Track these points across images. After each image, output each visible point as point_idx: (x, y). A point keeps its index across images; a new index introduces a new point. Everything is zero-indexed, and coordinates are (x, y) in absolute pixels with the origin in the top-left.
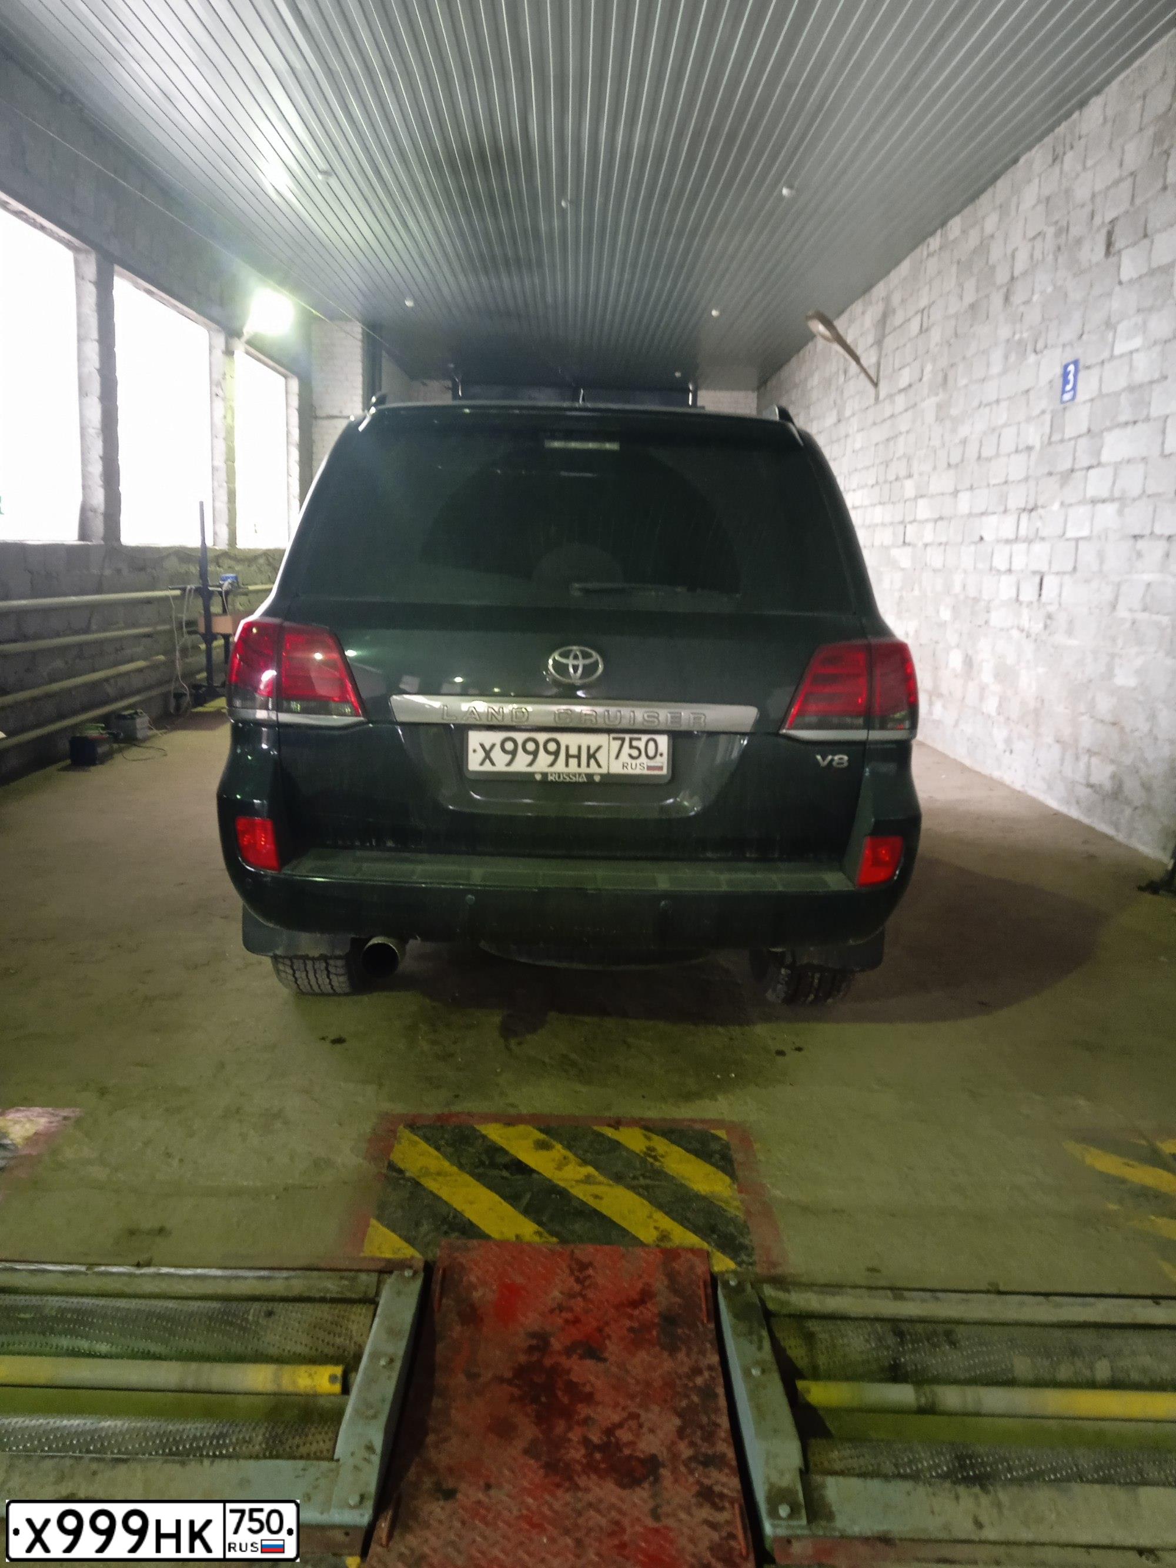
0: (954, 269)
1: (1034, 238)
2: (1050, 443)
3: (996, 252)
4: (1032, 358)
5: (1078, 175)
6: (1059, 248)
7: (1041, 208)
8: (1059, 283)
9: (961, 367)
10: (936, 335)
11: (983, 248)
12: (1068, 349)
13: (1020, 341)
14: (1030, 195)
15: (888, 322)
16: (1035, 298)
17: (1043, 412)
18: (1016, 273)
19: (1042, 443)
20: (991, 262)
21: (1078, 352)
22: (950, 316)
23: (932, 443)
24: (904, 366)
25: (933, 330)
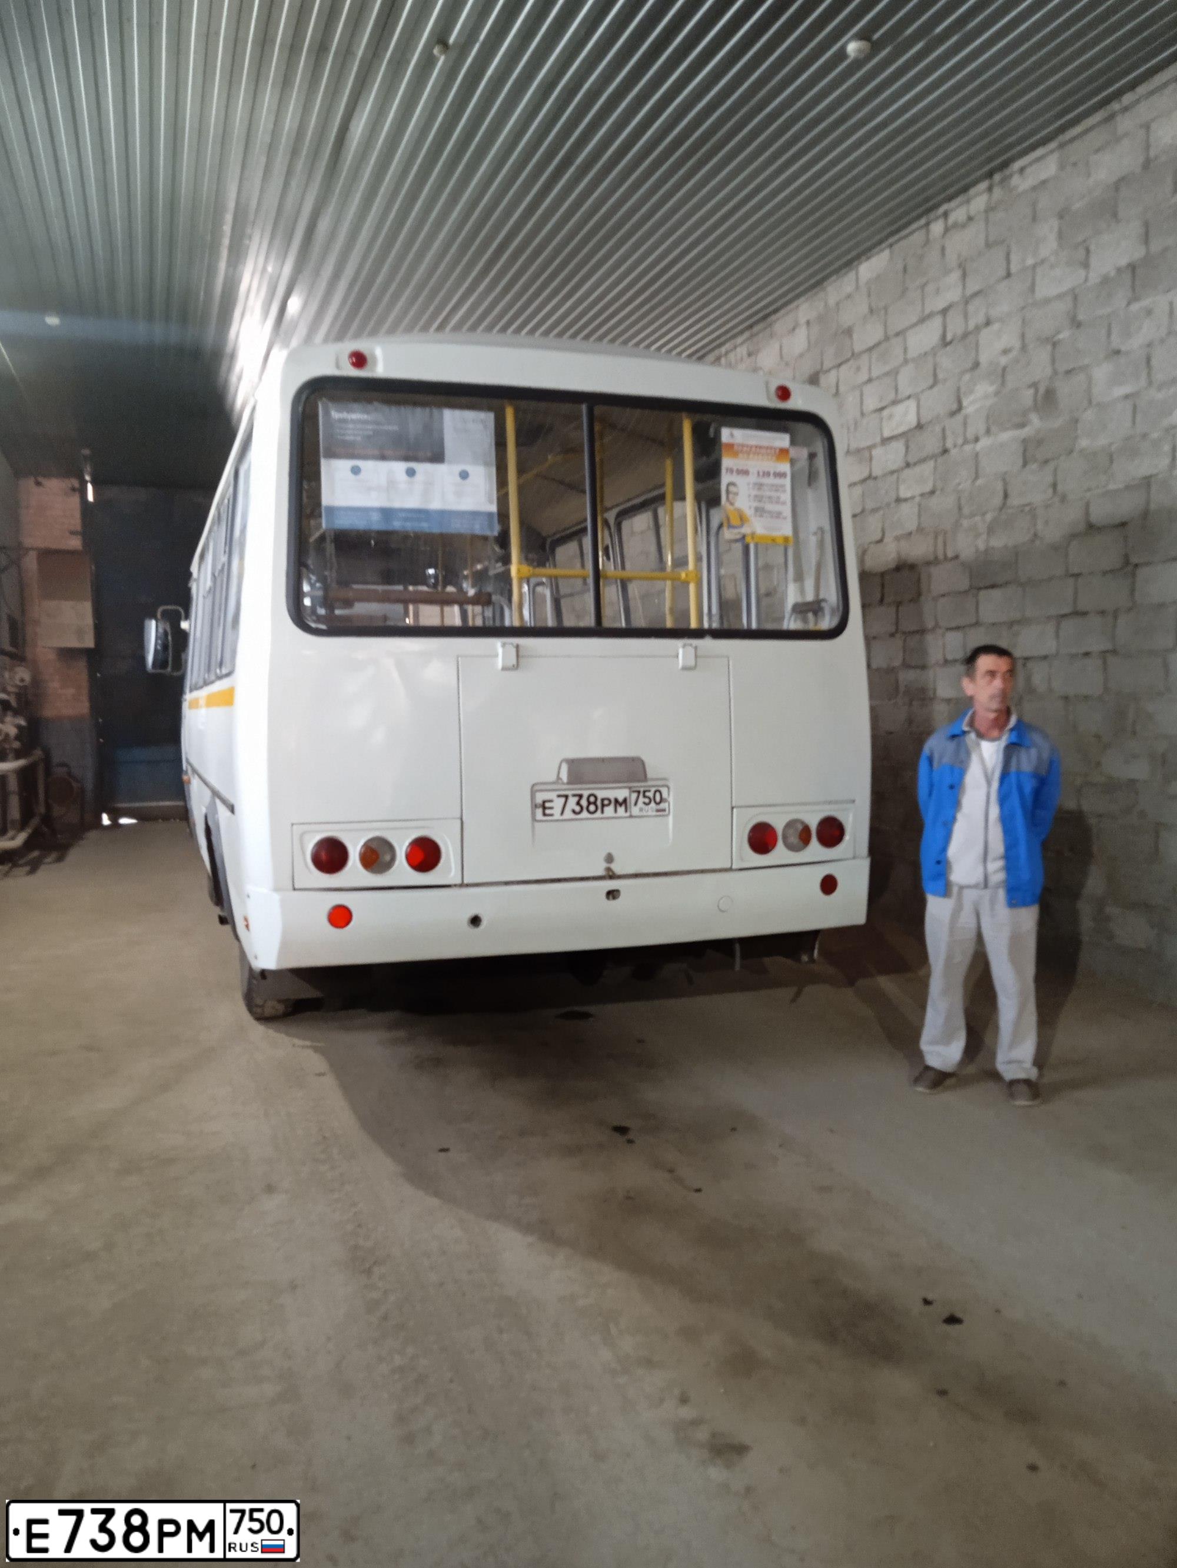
22: (1047, 301)
23: (1015, 501)
24: (895, 402)
25: (985, 335)
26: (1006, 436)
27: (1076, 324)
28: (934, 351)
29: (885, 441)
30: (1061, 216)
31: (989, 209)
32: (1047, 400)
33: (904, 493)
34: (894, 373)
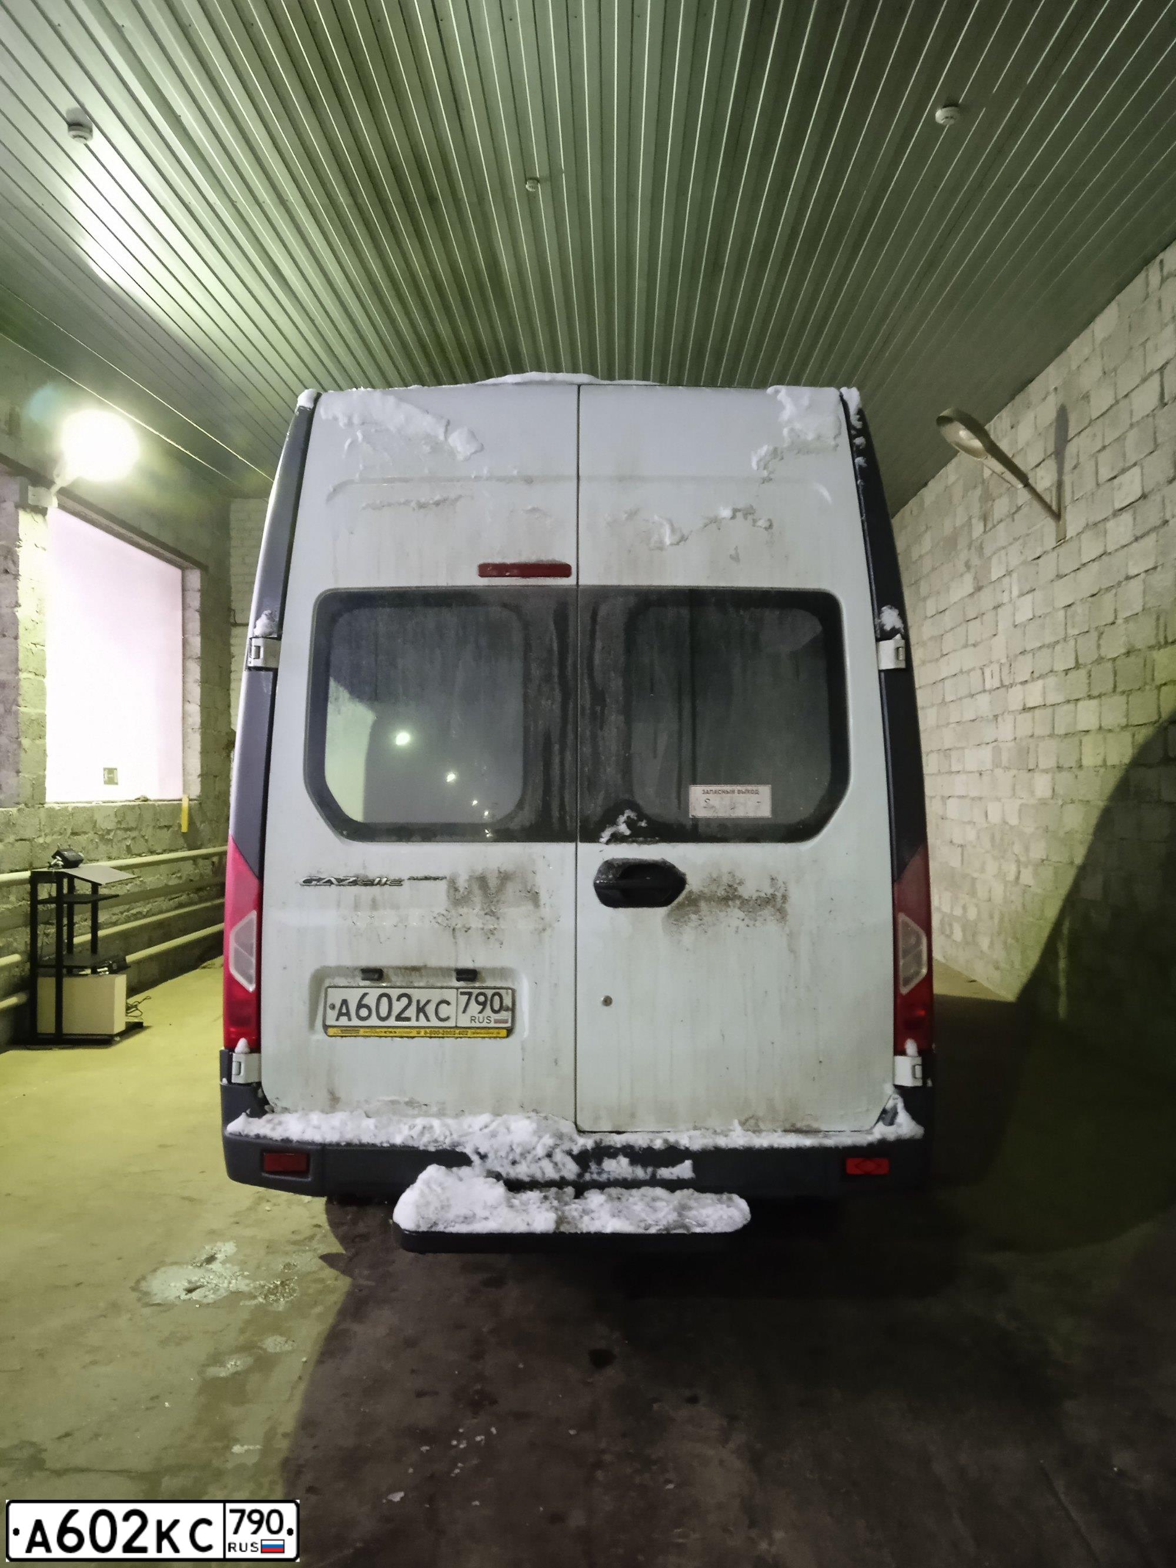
15: (1074, 417)
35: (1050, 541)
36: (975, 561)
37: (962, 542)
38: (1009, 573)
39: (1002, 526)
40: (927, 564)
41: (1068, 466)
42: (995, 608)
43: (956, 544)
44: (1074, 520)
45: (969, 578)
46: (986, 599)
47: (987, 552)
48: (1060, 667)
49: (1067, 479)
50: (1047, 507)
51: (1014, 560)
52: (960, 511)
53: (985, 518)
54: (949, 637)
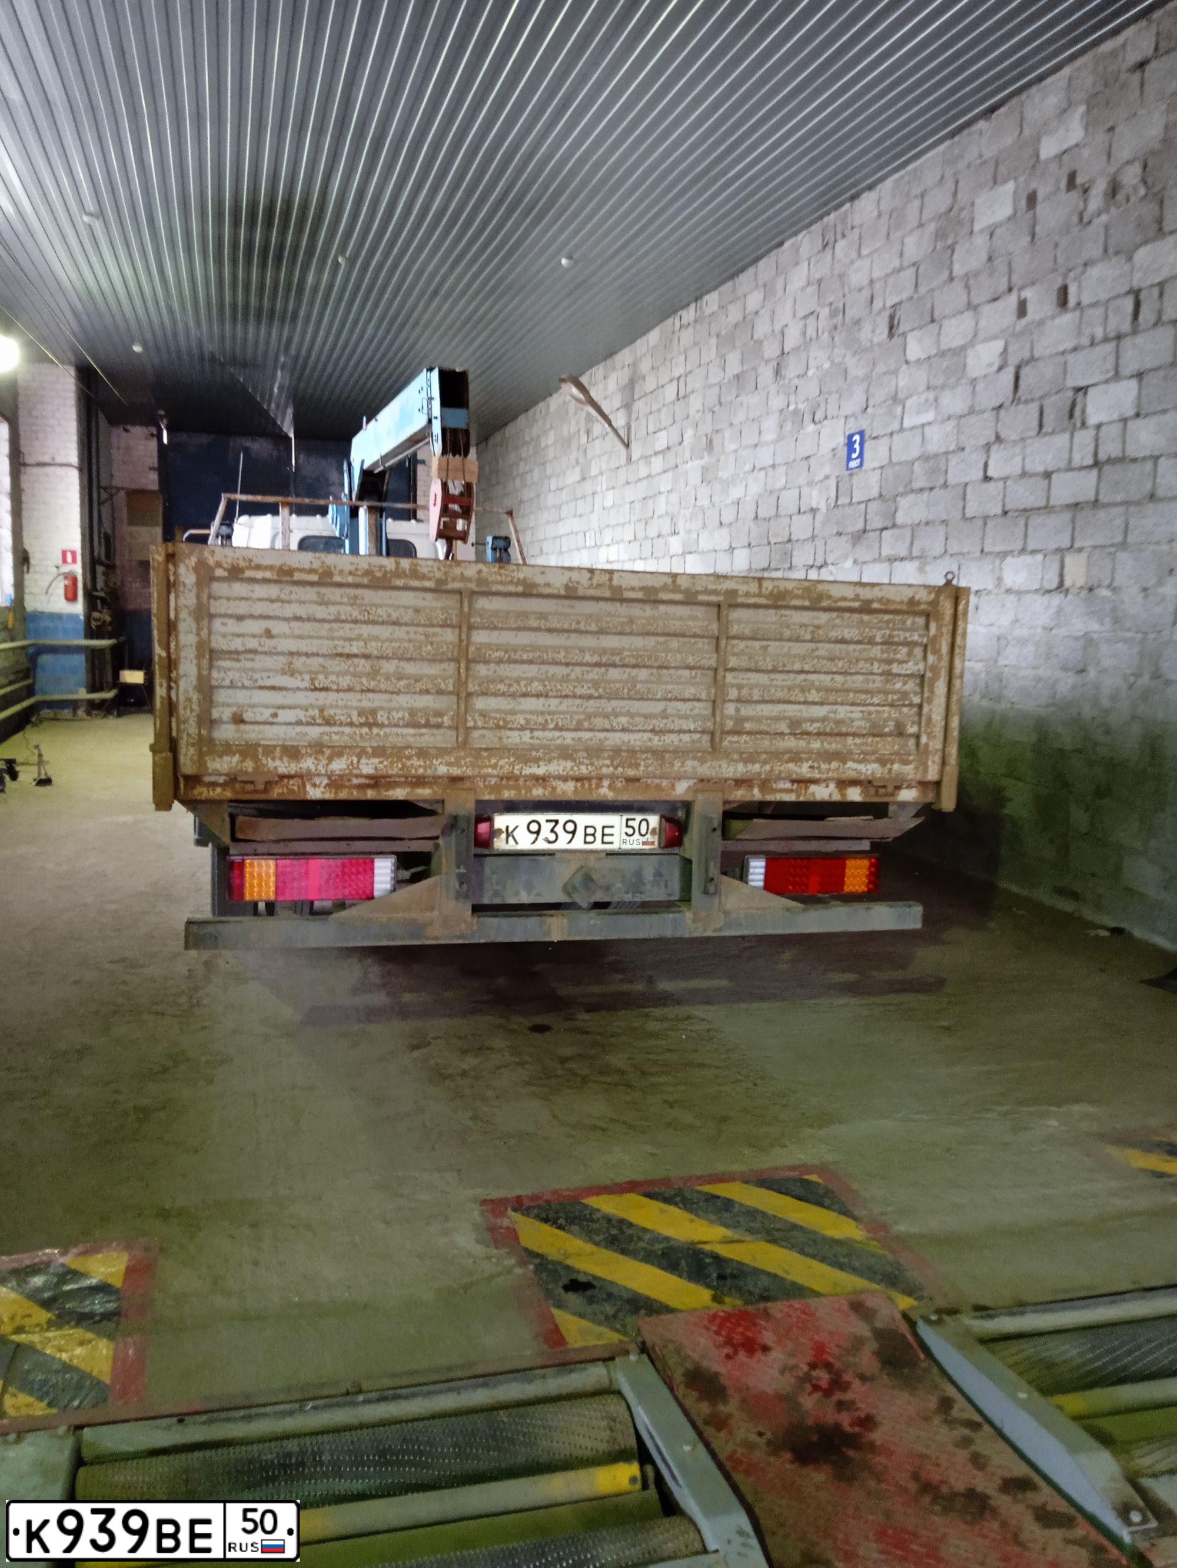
0: (713, 341)
1: (805, 317)
2: (836, 506)
3: (762, 329)
4: (811, 428)
5: (852, 262)
6: (835, 328)
7: (812, 289)
8: (837, 361)
9: (728, 433)
10: (695, 403)
11: (747, 322)
12: (852, 419)
13: (796, 411)
14: (798, 277)
15: (637, 387)
16: (810, 373)
17: (827, 477)
18: (786, 350)
19: (828, 506)
20: (756, 337)
21: (864, 424)
22: (712, 385)
23: (699, 503)
24: (660, 430)
25: (692, 397)
26: (697, 463)
27: (720, 404)
28: (673, 403)
29: (656, 454)
30: (718, 336)
31: (696, 321)
32: (710, 443)
33: (662, 489)
34: (659, 410)
35: (623, 460)
36: (581, 460)
37: (574, 444)
38: (601, 474)
39: (597, 442)
40: (551, 453)
41: (634, 416)
42: (594, 494)
43: (569, 444)
44: (636, 451)
45: (578, 470)
46: (588, 488)
47: (589, 456)
48: (627, 538)
49: (633, 425)
50: (622, 441)
51: (604, 467)
52: (573, 422)
53: (588, 433)
54: (564, 508)
